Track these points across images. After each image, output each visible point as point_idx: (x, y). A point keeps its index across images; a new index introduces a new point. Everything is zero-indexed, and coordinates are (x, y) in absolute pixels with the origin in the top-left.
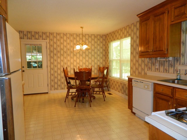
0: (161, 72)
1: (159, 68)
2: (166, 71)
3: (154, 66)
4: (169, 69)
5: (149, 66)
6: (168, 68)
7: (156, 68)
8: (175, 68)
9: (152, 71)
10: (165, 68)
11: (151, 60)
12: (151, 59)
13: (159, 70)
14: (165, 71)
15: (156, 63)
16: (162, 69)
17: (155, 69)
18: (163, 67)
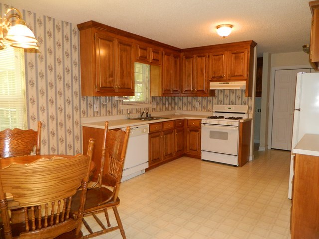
0: (103, 115)
1: (99, 111)
2: (109, 113)
3: (92, 109)
4: (112, 110)
5: (82, 109)
6: (110, 109)
7: (95, 110)
8: (118, 109)
9: (89, 115)
10: (108, 109)
11: (86, 100)
12: (85, 97)
13: (100, 112)
14: (107, 113)
15: (94, 103)
16: (103, 111)
17: (94, 113)
18: (105, 108)
